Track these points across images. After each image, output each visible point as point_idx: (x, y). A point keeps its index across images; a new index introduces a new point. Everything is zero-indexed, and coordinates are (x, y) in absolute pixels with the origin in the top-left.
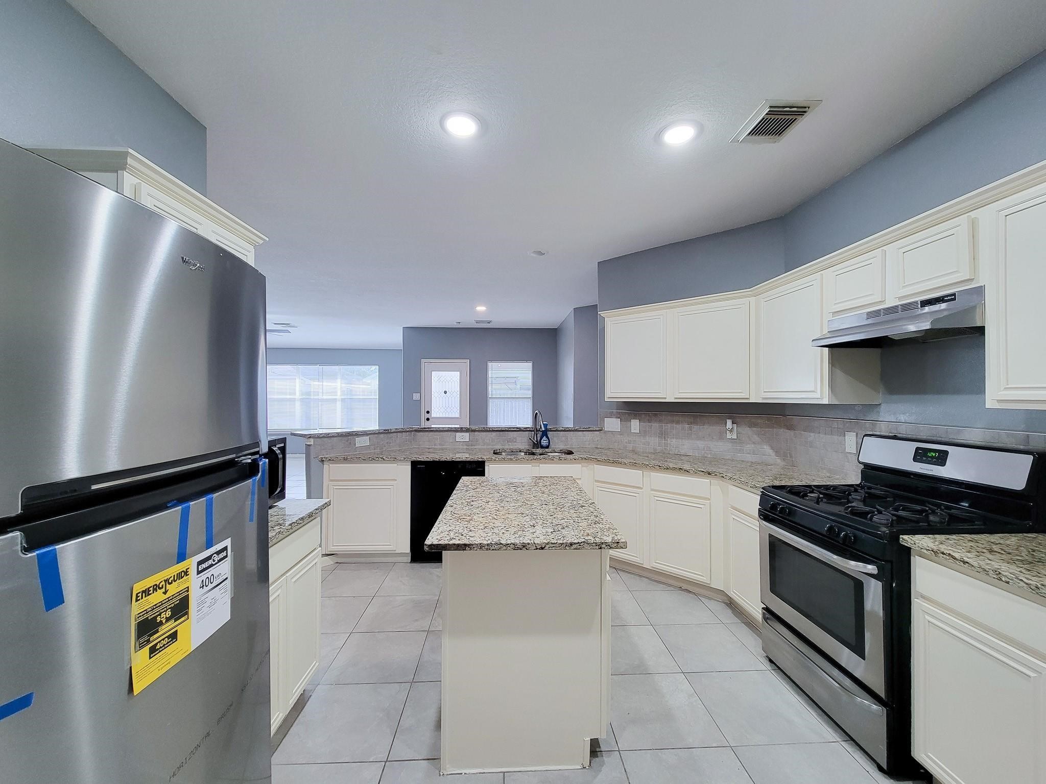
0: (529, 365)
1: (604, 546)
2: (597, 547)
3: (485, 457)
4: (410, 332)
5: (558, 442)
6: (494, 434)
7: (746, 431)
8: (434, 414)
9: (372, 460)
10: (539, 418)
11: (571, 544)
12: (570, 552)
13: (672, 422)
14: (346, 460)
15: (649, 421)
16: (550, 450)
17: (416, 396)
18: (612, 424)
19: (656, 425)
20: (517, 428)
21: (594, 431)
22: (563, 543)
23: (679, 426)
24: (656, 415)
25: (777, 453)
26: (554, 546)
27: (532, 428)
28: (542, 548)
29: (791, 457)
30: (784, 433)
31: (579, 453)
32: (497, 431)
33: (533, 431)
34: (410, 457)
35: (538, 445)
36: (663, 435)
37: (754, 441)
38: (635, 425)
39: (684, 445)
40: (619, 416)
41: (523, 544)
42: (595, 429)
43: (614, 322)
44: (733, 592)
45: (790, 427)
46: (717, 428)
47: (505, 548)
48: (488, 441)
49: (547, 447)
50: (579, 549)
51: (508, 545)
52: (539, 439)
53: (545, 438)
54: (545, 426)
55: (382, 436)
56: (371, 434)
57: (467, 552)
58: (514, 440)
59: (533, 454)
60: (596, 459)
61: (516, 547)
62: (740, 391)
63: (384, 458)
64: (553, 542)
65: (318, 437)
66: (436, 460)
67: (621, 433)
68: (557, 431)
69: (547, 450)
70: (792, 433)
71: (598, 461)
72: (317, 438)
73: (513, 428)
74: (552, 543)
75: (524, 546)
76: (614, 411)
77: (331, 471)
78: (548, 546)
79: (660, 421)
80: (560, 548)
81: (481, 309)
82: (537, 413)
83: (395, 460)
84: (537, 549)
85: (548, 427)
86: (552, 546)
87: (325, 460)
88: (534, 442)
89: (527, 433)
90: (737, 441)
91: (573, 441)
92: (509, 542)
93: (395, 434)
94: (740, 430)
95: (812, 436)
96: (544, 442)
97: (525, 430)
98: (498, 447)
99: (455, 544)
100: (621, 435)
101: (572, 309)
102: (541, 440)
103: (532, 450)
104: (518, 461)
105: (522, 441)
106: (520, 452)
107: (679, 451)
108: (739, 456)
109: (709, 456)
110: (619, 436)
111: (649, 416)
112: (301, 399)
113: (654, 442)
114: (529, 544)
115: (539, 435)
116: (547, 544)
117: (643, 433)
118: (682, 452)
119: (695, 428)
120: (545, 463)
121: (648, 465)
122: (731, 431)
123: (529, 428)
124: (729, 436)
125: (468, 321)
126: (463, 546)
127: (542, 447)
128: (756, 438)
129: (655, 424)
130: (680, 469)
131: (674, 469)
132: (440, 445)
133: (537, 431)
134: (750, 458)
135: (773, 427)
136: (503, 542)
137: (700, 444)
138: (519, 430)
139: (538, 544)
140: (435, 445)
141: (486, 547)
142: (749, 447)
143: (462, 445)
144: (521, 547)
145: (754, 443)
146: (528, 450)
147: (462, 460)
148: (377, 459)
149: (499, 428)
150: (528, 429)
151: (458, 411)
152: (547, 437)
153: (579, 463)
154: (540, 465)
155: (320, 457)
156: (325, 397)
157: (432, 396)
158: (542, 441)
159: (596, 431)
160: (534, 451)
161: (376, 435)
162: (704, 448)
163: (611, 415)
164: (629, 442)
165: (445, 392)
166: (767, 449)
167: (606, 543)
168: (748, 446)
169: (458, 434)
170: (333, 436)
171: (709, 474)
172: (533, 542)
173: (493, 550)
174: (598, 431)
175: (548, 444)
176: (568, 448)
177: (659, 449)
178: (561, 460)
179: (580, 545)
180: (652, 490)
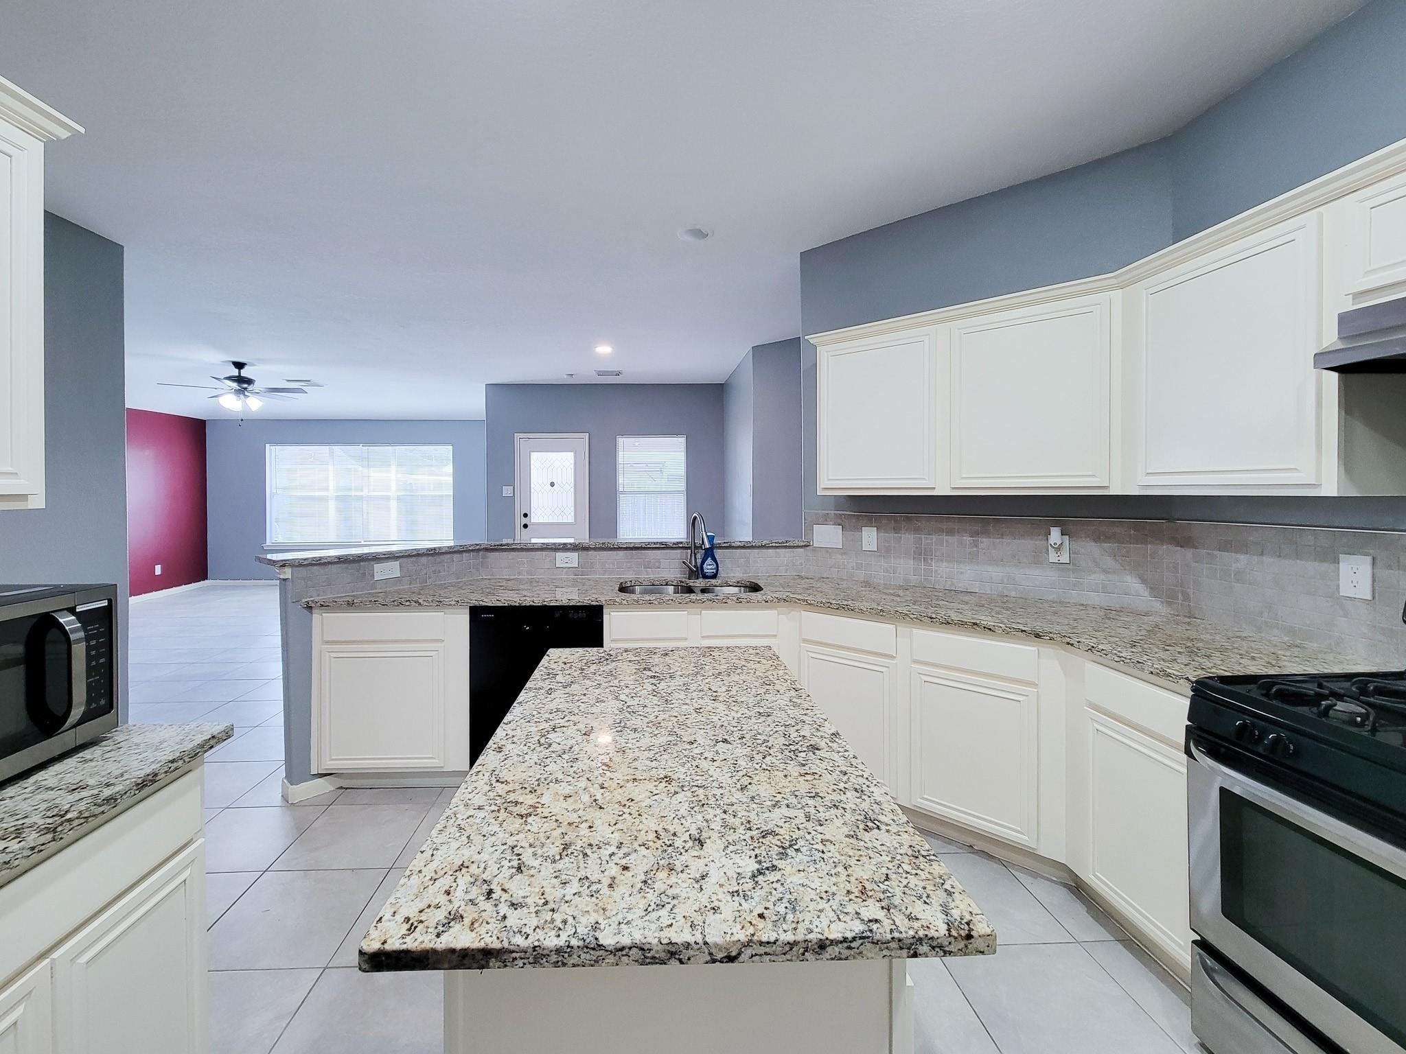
0: (681, 441)
1: (924, 948)
2: (905, 952)
3: (603, 599)
4: (498, 391)
5: (732, 567)
6: (621, 553)
7: (1090, 549)
8: (535, 518)
9: (400, 604)
10: (700, 525)
11: (822, 946)
12: (815, 967)
13: (941, 531)
14: (351, 605)
15: (897, 530)
16: (720, 582)
17: (507, 491)
18: (828, 535)
19: (908, 539)
20: (661, 543)
21: (794, 547)
22: (796, 943)
23: (953, 540)
24: (909, 519)
25: (1154, 590)
26: (767, 950)
27: (688, 543)
28: (731, 959)
29: (1186, 597)
30: (1168, 553)
31: (774, 589)
32: (626, 549)
33: (689, 548)
34: (466, 600)
35: (697, 572)
36: (922, 554)
37: (1104, 567)
38: (870, 537)
39: (962, 573)
40: (840, 521)
41: (670, 948)
42: (797, 543)
43: (834, 353)
44: (1095, 875)
45: (1185, 542)
46: (1028, 544)
47: (611, 959)
48: (611, 566)
49: (714, 576)
50: (846, 959)
51: (622, 949)
52: (699, 561)
53: (709, 561)
54: (711, 539)
55: (424, 559)
56: (403, 557)
57: (493, 974)
58: (657, 564)
59: (690, 590)
60: (804, 600)
61: (646, 956)
62: (1090, 473)
63: (420, 601)
64: (764, 939)
65: (300, 565)
66: (513, 604)
67: (842, 551)
68: (730, 547)
69: (713, 581)
70: (1189, 553)
71: (810, 604)
72: (297, 566)
73: (655, 543)
74: (761, 943)
75: (674, 953)
76: (829, 512)
77: (325, 624)
78: (749, 952)
79: (917, 530)
80: (788, 957)
81: (604, 349)
82: (695, 518)
83: (440, 604)
84: (714, 961)
85: (716, 541)
86: (762, 950)
87: (313, 605)
88: (690, 569)
89: (679, 551)
90: (1073, 566)
91: (760, 565)
92: (626, 941)
93: (448, 556)
94: (1075, 546)
95: (1241, 561)
96: (709, 567)
97: (676, 546)
98: (628, 576)
99: (453, 951)
100: (845, 553)
101: (750, 348)
102: (703, 563)
103: (688, 581)
104: (663, 604)
105: (671, 568)
106: (667, 585)
107: (952, 584)
108: (1075, 596)
109: (1013, 594)
110: (840, 557)
111: (896, 521)
112: (337, 497)
113: (904, 568)
114: (687, 946)
115: (699, 556)
116: (748, 944)
117: (884, 551)
118: (960, 586)
119: (985, 542)
120: (712, 608)
121: (906, 615)
122: (1058, 549)
123: (681, 543)
124: (1053, 557)
125: (585, 372)
126: (480, 956)
127: (705, 577)
128: (1109, 562)
129: (907, 535)
130: (975, 624)
131: (962, 624)
132: (529, 573)
133: (695, 547)
134: (1096, 599)
135: (1145, 542)
136: (608, 939)
137: (996, 572)
138: (664, 546)
139: (716, 945)
140: (519, 574)
141: (554, 958)
142: (1096, 578)
143: (567, 573)
144: (663, 955)
145: (1105, 572)
146: (681, 582)
147: (561, 604)
148: (408, 603)
149: (631, 543)
150: (681, 545)
151: (573, 514)
152: (714, 559)
153: (775, 608)
154: (703, 612)
155: (304, 600)
156: (372, 494)
157: (532, 491)
158: (705, 566)
159: (798, 547)
160: (691, 583)
161: (413, 559)
162: (1002, 580)
163: (824, 520)
164: (859, 566)
165: (552, 484)
166: (1132, 583)
167: (932, 938)
168: (1093, 577)
169: (560, 555)
170: (329, 563)
171: (1038, 636)
172: (700, 941)
173: (574, 966)
174: (802, 547)
175: (715, 571)
176: (750, 577)
177: (914, 579)
178: (741, 602)
179: (849, 948)
180: (915, 661)
